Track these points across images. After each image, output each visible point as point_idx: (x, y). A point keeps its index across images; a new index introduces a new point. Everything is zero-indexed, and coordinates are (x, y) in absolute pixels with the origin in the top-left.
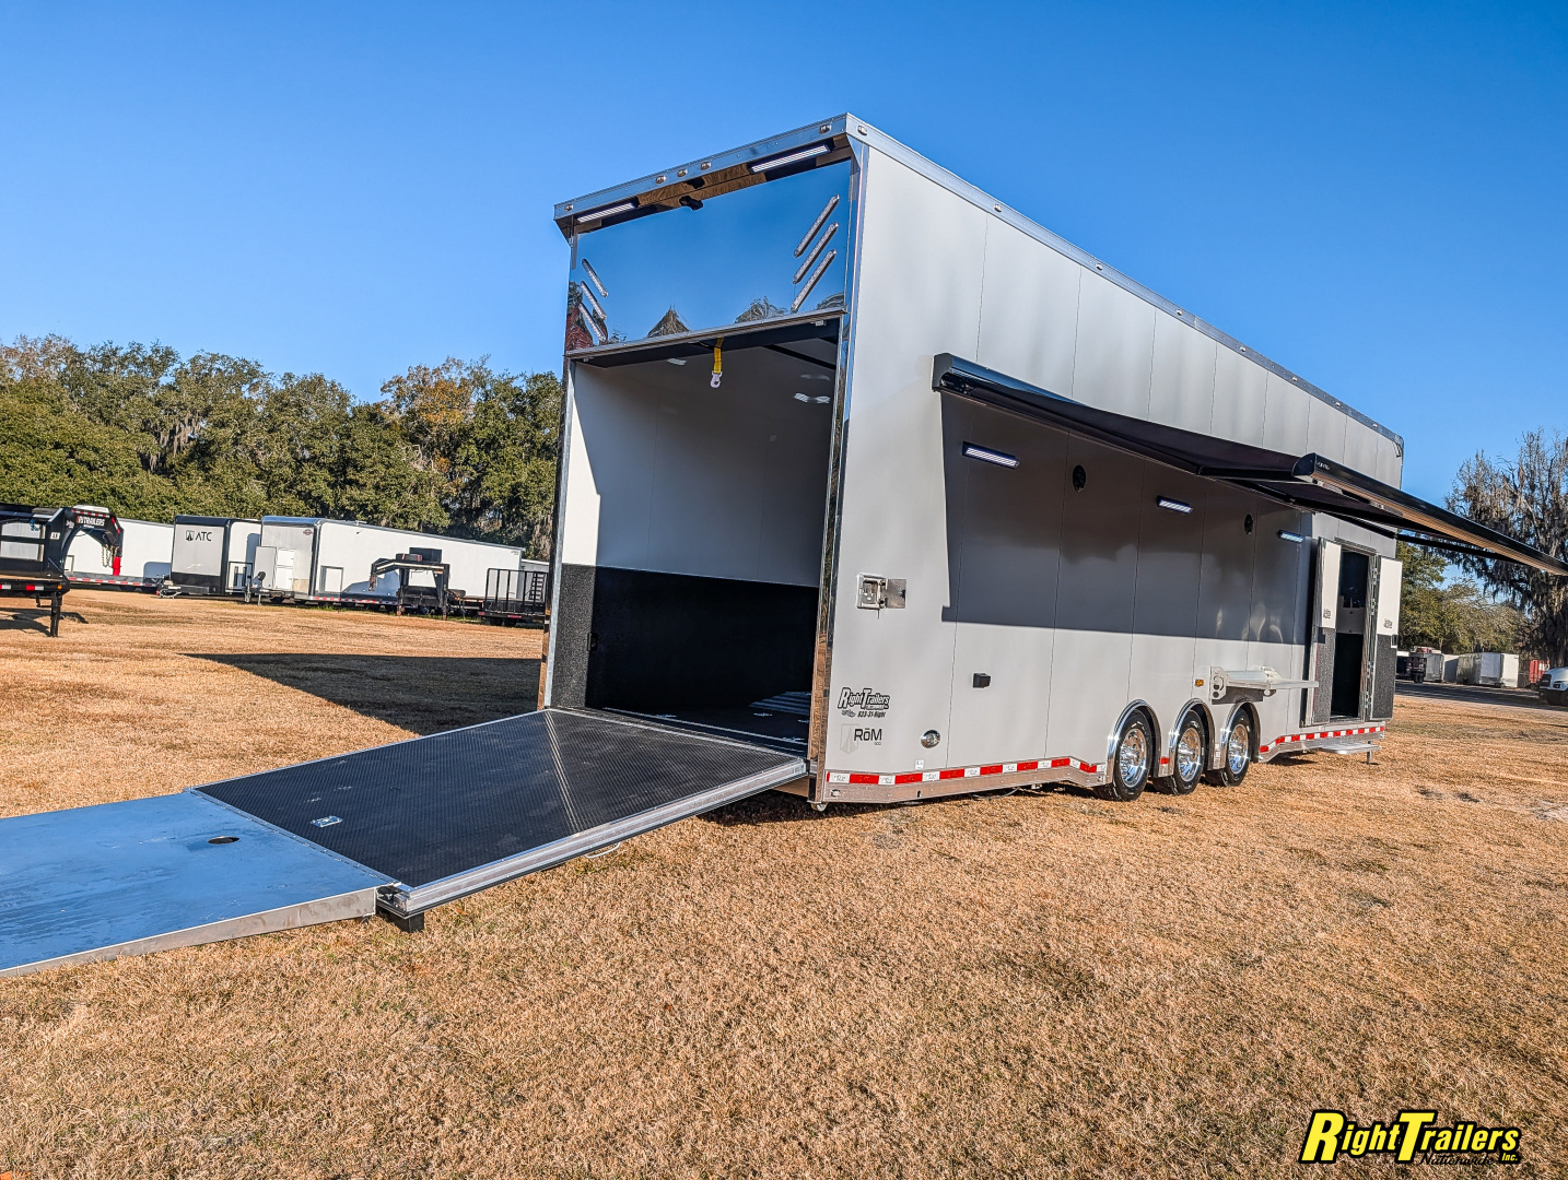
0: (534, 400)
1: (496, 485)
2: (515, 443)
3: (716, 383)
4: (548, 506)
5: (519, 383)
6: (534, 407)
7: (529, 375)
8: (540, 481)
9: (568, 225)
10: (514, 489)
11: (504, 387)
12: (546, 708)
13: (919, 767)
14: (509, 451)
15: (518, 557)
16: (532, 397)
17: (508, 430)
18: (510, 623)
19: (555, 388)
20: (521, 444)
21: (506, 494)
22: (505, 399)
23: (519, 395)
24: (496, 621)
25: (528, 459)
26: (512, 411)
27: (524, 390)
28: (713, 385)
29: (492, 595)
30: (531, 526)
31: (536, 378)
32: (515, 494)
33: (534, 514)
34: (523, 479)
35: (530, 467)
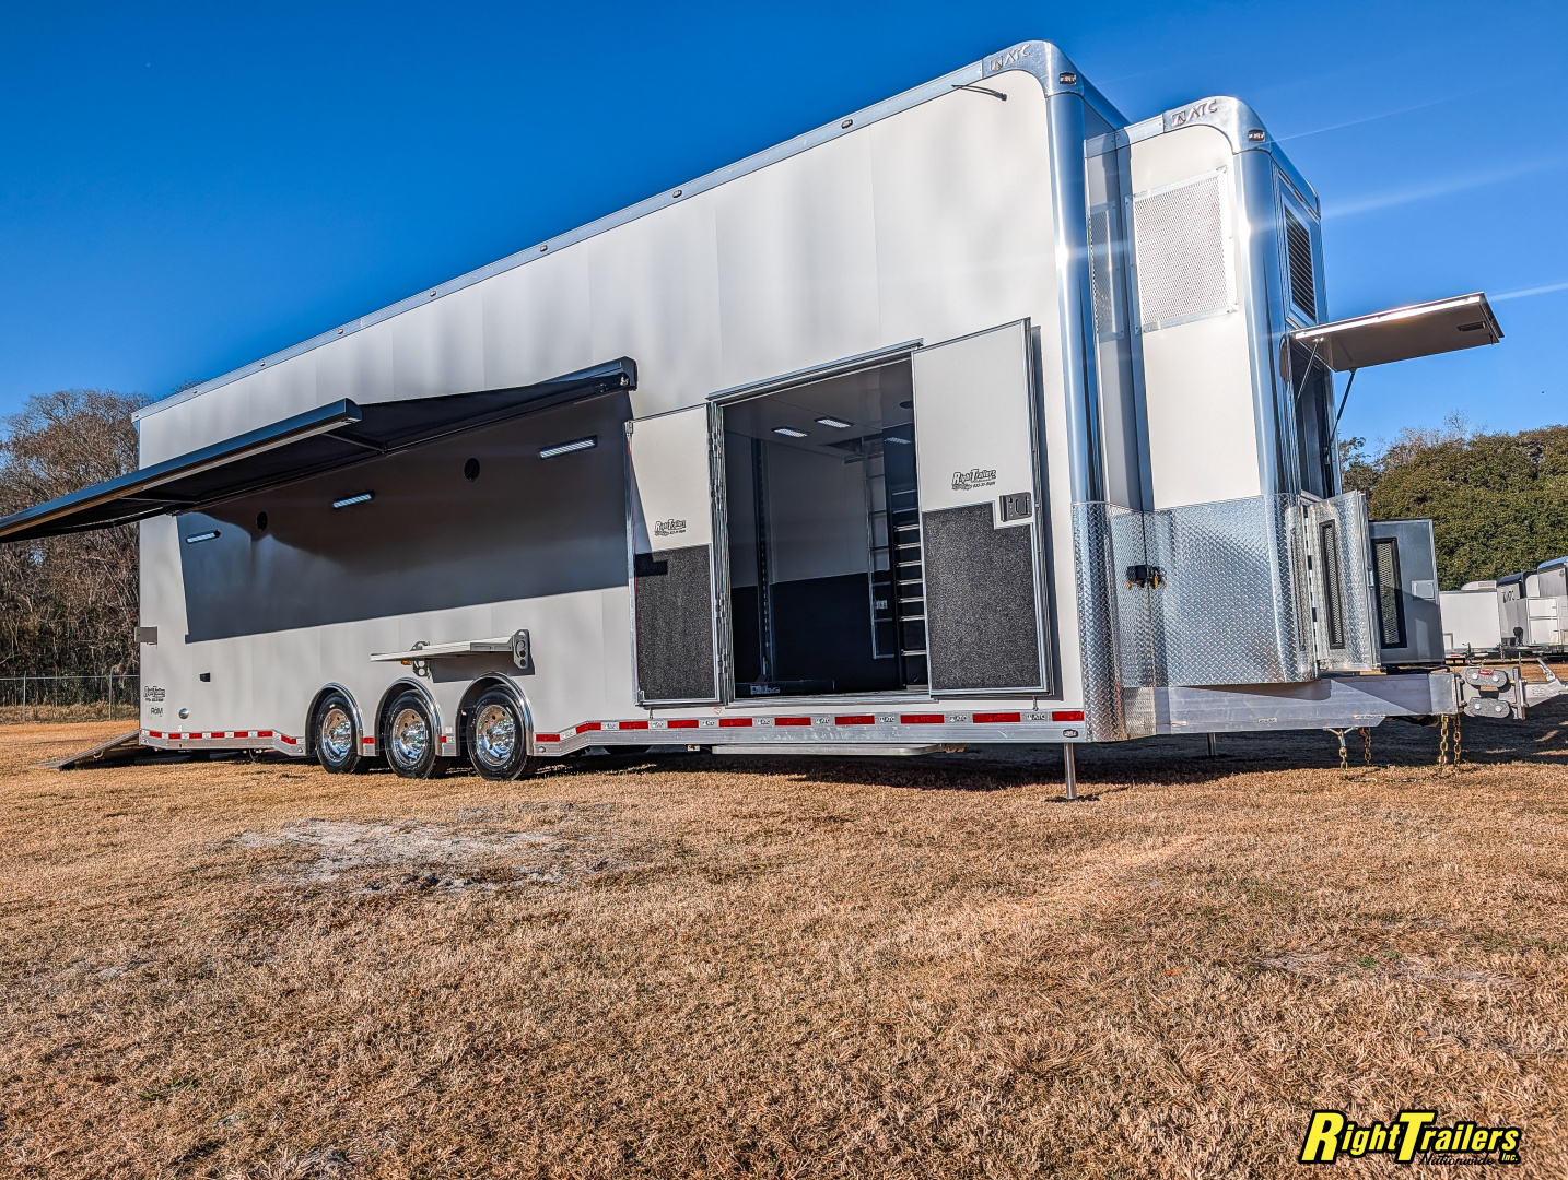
13: (179, 730)
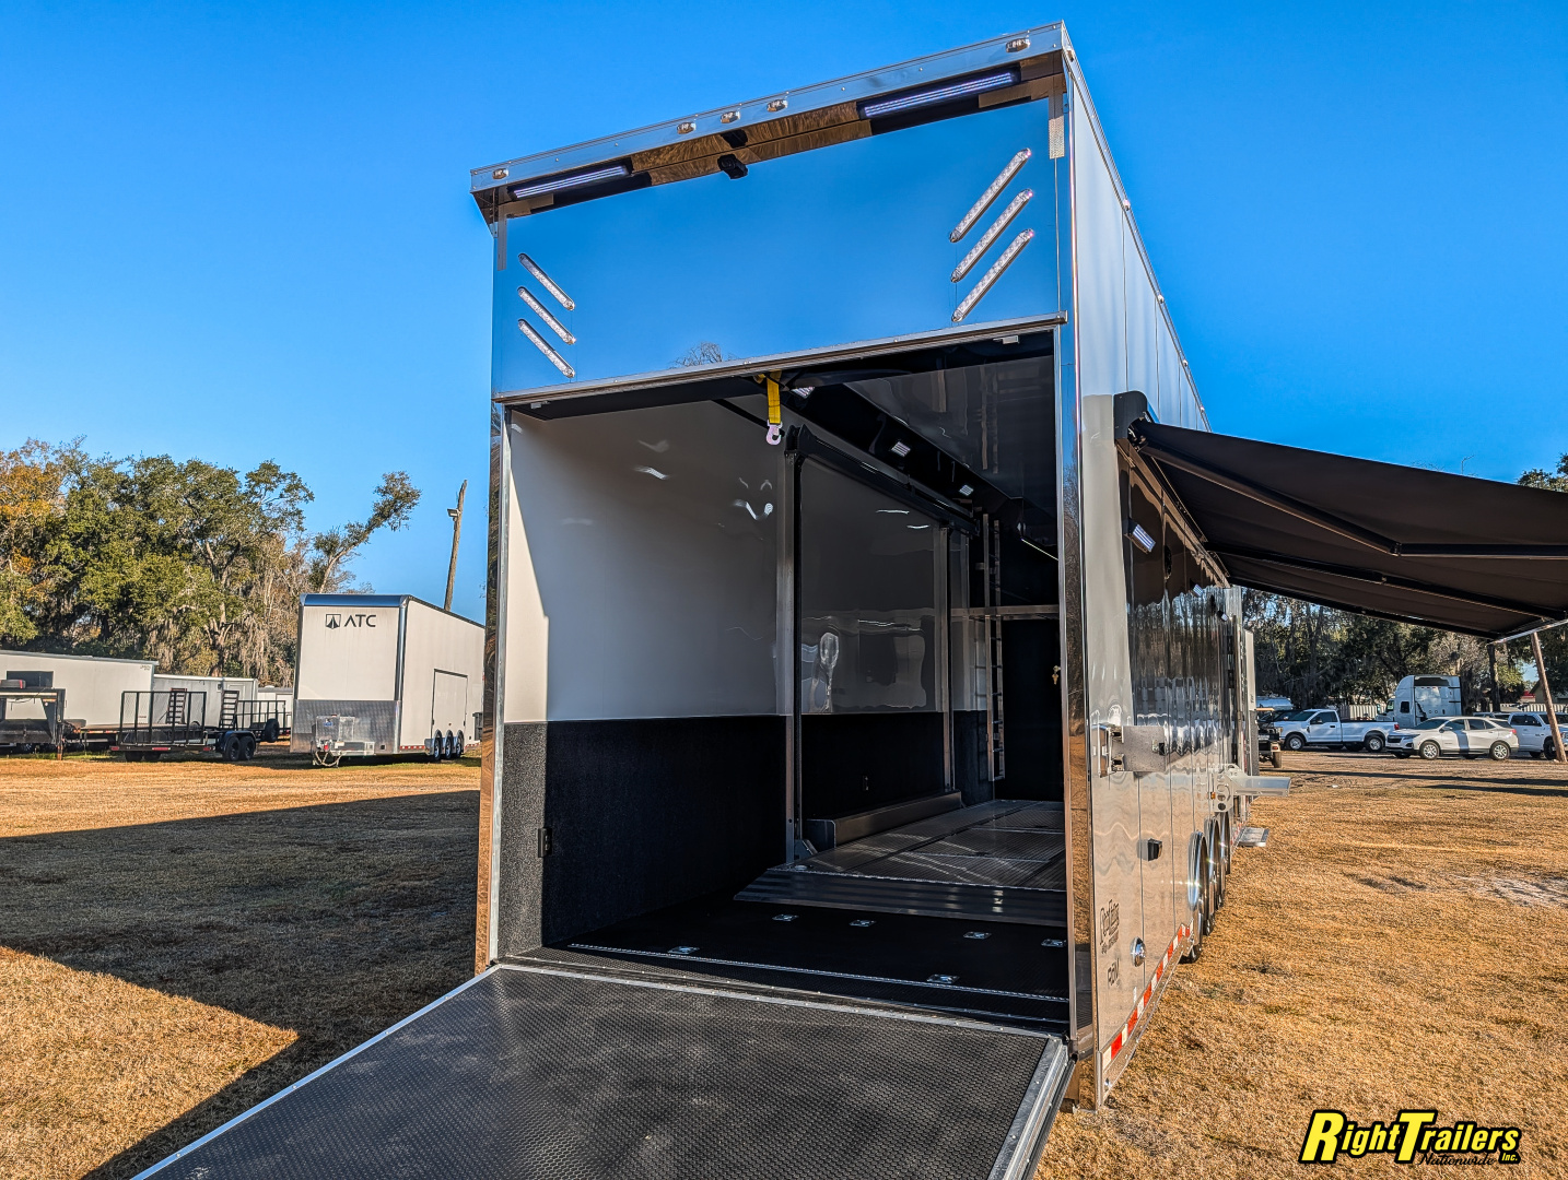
0: (146, 488)
1: (99, 586)
2: (122, 538)
3: (775, 438)
4: (169, 608)
5: (125, 469)
6: (146, 495)
7: (137, 459)
8: (159, 580)
9: (491, 203)
10: (125, 590)
11: (104, 475)
12: (493, 963)
14: (116, 546)
15: (149, 673)
16: (143, 484)
17: (113, 522)
18: (153, 757)
19: (172, 473)
20: (131, 539)
21: (113, 597)
22: (107, 487)
23: (124, 483)
24: (134, 756)
25: (139, 556)
26: (115, 500)
27: (131, 476)
28: (769, 440)
29: (129, 721)
30: (144, 632)
31: (147, 463)
32: (127, 596)
33: (152, 618)
34: (135, 579)
35: (143, 564)
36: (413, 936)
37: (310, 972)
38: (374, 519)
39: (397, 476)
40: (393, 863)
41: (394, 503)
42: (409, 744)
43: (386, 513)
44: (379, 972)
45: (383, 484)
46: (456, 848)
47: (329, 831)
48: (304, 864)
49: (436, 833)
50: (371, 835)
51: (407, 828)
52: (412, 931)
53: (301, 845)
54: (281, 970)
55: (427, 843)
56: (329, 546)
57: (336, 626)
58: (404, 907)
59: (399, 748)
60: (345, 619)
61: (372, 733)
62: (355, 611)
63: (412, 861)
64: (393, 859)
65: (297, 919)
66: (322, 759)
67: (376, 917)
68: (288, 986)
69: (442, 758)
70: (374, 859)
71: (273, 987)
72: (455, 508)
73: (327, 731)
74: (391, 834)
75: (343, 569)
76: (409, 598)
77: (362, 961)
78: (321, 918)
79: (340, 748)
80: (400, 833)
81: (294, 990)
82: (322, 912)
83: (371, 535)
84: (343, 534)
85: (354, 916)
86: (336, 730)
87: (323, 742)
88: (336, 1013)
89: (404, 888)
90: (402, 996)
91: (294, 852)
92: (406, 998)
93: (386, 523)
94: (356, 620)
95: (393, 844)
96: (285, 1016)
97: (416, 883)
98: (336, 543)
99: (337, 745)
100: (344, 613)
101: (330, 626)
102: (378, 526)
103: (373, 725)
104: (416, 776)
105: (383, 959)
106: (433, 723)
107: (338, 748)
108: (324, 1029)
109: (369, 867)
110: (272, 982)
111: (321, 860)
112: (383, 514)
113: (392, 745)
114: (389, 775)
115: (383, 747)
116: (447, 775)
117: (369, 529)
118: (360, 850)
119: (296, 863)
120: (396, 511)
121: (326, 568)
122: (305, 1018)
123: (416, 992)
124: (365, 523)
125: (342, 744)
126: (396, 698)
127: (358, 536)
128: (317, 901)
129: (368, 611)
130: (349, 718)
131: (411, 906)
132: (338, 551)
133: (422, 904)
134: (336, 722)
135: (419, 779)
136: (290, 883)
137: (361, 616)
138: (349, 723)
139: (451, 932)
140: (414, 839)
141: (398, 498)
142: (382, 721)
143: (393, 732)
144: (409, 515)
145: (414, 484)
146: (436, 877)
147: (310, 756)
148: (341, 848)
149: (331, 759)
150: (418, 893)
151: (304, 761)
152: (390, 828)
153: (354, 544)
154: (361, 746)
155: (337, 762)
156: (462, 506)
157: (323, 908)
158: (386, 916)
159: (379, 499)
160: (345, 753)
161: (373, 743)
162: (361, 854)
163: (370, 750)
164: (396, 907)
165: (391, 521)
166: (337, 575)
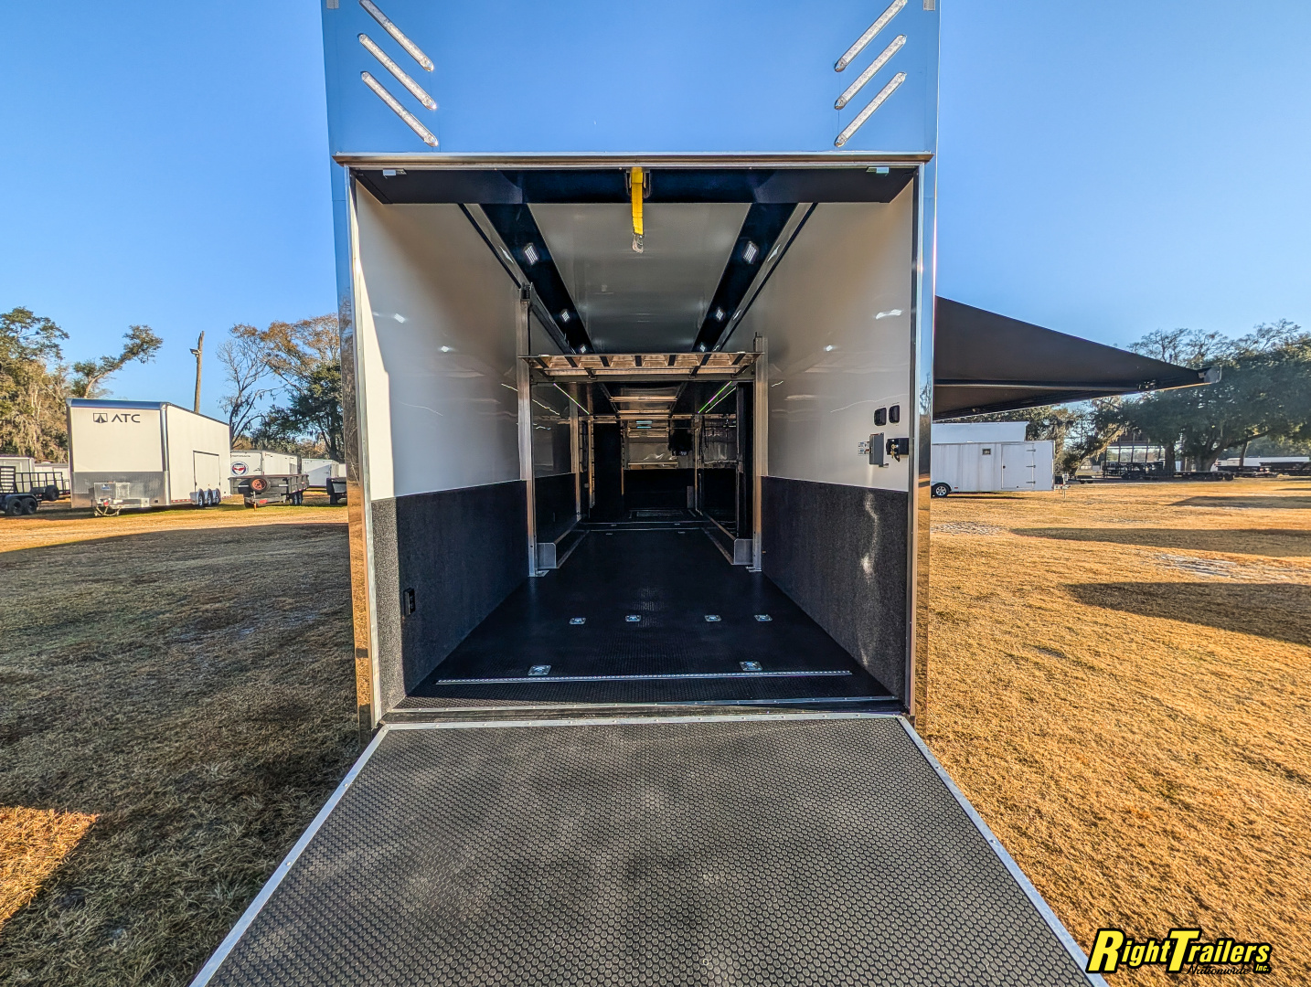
12: (381, 724)
36: (231, 659)
37: (131, 719)
38: (125, 355)
39: (142, 328)
40: (190, 589)
41: (141, 345)
42: (179, 498)
43: (135, 351)
44: (211, 704)
45: (130, 332)
46: (242, 571)
47: (121, 567)
48: (100, 598)
49: (220, 561)
50: (162, 567)
51: (193, 559)
52: (229, 652)
53: (97, 581)
54: (96, 724)
55: (215, 570)
56: (89, 371)
57: (103, 421)
58: (213, 629)
59: (170, 501)
60: (111, 418)
61: (146, 492)
62: (120, 412)
63: (207, 586)
64: (189, 585)
65: (104, 655)
66: (103, 511)
67: (188, 642)
68: (107, 743)
69: (205, 506)
70: (171, 587)
71: (89, 750)
72: (196, 349)
73: (105, 493)
74: (181, 565)
75: (102, 387)
76: (167, 404)
77: (187, 694)
78: (130, 650)
79: (119, 504)
80: (187, 563)
81: (117, 749)
82: (130, 644)
83: (123, 365)
84: (99, 363)
85: (165, 644)
86: (114, 492)
87: (102, 500)
88: (173, 766)
89: (207, 611)
90: (242, 728)
91: (89, 589)
92: (248, 729)
93: (136, 358)
94: (123, 418)
95: (186, 573)
96: (112, 786)
97: (217, 605)
98: (94, 369)
99: (115, 502)
100: (110, 413)
101: (98, 421)
102: (129, 359)
103: (145, 487)
104: (189, 519)
105: (210, 689)
106: (196, 484)
107: (117, 503)
108: (164, 794)
109: (168, 595)
110: (86, 742)
111: (119, 593)
112: (132, 352)
113: (164, 499)
114: (165, 520)
115: (157, 502)
116: (214, 518)
117: (123, 359)
118: (155, 581)
119: (93, 598)
120: (143, 350)
121: (87, 385)
122: (136, 784)
123: (256, 720)
124: (118, 357)
125: (121, 501)
126: (164, 469)
127: (112, 365)
128: (123, 635)
129: (132, 412)
130: (124, 483)
131: (219, 627)
132: (96, 374)
133: (228, 624)
134: (114, 486)
135: (192, 521)
136: (89, 618)
137: (126, 415)
138: (124, 487)
139: (266, 647)
140: (202, 568)
141: (143, 342)
142: (154, 485)
143: (164, 491)
144: (154, 354)
145: (156, 333)
146: (234, 598)
147: (92, 509)
148: (136, 581)
149: (111, 511)
150: (222, 614)
151: (88, 513)
152: (178, 559)
153: (110, 370)
154: (139, 501)
155: (118, 513)
156: (202, 348)
157: (131, 640)
158: (198, 640)
159: (129, 342)
160: (123, 507)
161: (148, 499)
162: (157, 584)
163: (145, 503)
164: (205, 629)
165: (140, 356)
166: (97, 391)
